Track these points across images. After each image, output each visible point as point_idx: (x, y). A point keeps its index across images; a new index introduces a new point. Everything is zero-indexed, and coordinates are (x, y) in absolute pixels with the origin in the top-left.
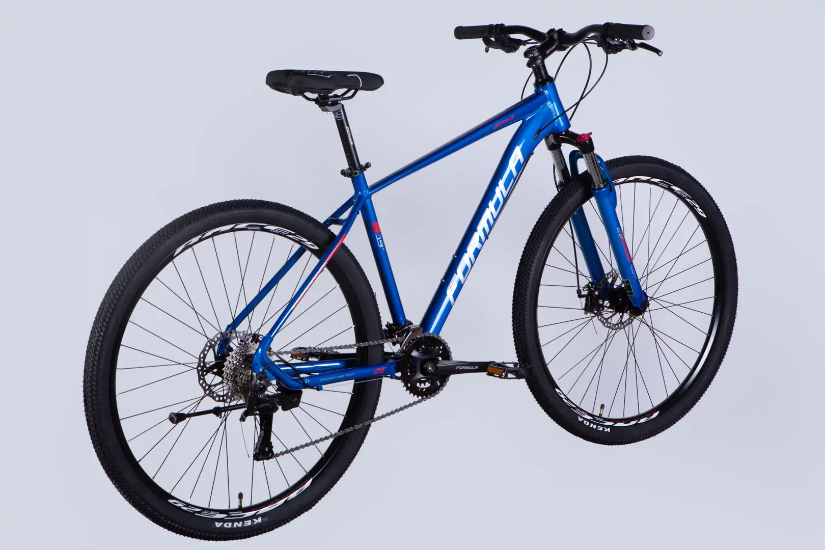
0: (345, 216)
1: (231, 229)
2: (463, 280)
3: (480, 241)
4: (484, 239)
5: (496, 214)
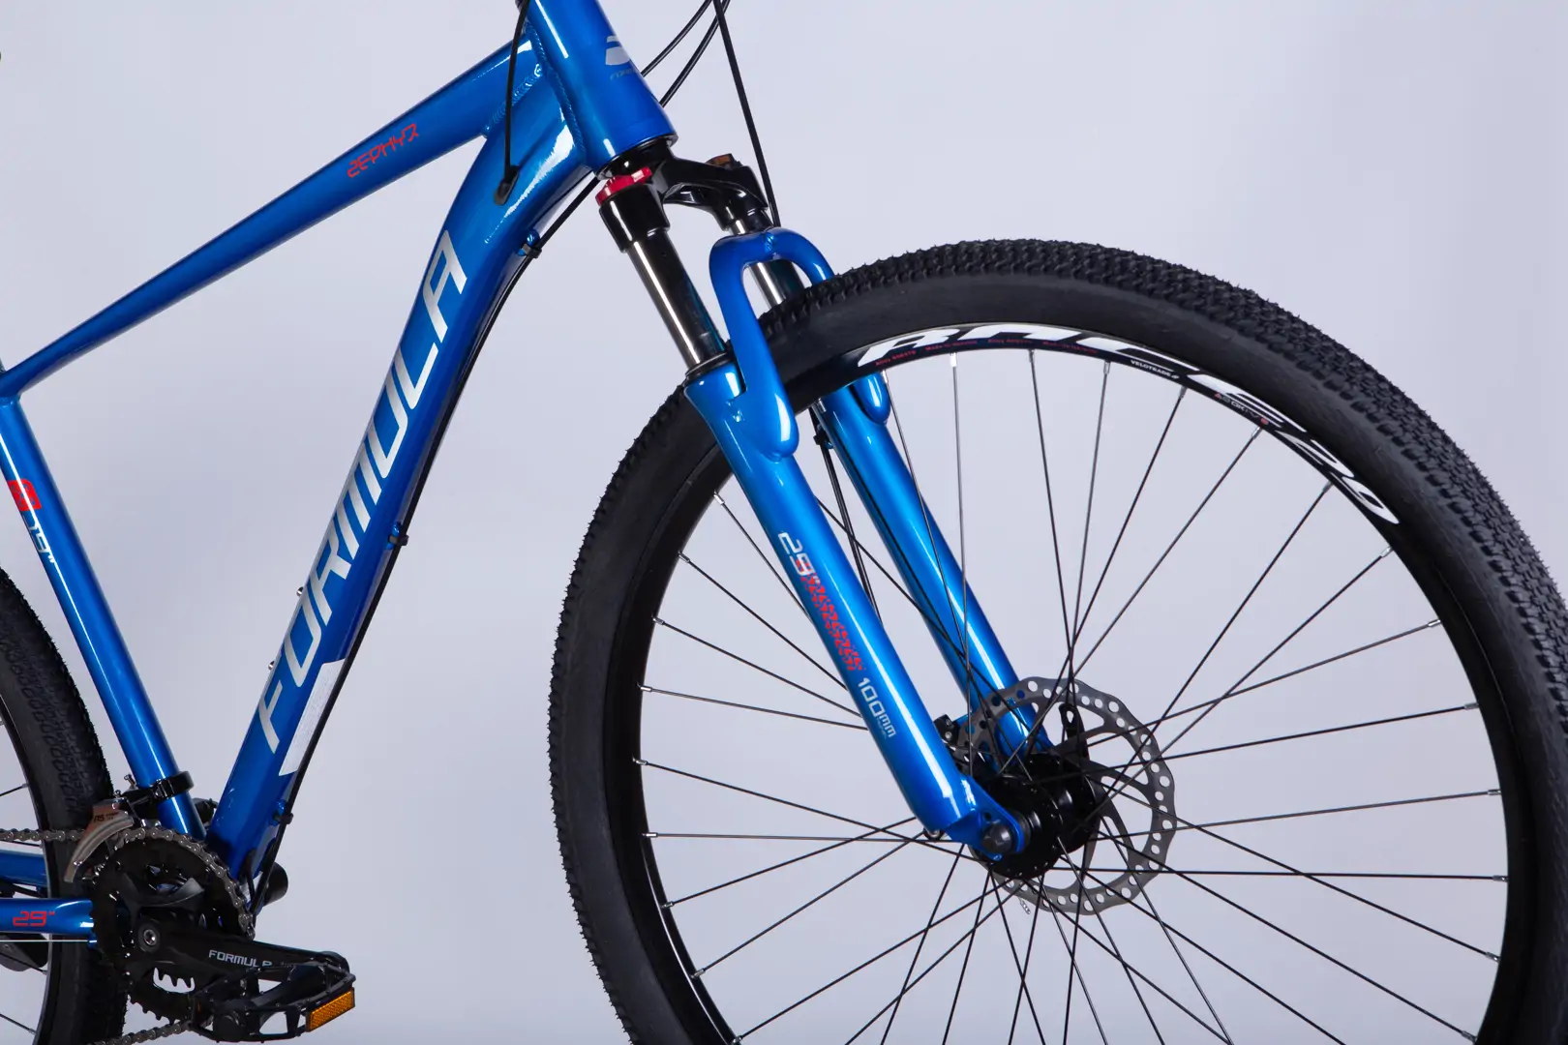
2: (299, 675)
3: (343, 552)
4: (353, 547)
5: (386, 464)
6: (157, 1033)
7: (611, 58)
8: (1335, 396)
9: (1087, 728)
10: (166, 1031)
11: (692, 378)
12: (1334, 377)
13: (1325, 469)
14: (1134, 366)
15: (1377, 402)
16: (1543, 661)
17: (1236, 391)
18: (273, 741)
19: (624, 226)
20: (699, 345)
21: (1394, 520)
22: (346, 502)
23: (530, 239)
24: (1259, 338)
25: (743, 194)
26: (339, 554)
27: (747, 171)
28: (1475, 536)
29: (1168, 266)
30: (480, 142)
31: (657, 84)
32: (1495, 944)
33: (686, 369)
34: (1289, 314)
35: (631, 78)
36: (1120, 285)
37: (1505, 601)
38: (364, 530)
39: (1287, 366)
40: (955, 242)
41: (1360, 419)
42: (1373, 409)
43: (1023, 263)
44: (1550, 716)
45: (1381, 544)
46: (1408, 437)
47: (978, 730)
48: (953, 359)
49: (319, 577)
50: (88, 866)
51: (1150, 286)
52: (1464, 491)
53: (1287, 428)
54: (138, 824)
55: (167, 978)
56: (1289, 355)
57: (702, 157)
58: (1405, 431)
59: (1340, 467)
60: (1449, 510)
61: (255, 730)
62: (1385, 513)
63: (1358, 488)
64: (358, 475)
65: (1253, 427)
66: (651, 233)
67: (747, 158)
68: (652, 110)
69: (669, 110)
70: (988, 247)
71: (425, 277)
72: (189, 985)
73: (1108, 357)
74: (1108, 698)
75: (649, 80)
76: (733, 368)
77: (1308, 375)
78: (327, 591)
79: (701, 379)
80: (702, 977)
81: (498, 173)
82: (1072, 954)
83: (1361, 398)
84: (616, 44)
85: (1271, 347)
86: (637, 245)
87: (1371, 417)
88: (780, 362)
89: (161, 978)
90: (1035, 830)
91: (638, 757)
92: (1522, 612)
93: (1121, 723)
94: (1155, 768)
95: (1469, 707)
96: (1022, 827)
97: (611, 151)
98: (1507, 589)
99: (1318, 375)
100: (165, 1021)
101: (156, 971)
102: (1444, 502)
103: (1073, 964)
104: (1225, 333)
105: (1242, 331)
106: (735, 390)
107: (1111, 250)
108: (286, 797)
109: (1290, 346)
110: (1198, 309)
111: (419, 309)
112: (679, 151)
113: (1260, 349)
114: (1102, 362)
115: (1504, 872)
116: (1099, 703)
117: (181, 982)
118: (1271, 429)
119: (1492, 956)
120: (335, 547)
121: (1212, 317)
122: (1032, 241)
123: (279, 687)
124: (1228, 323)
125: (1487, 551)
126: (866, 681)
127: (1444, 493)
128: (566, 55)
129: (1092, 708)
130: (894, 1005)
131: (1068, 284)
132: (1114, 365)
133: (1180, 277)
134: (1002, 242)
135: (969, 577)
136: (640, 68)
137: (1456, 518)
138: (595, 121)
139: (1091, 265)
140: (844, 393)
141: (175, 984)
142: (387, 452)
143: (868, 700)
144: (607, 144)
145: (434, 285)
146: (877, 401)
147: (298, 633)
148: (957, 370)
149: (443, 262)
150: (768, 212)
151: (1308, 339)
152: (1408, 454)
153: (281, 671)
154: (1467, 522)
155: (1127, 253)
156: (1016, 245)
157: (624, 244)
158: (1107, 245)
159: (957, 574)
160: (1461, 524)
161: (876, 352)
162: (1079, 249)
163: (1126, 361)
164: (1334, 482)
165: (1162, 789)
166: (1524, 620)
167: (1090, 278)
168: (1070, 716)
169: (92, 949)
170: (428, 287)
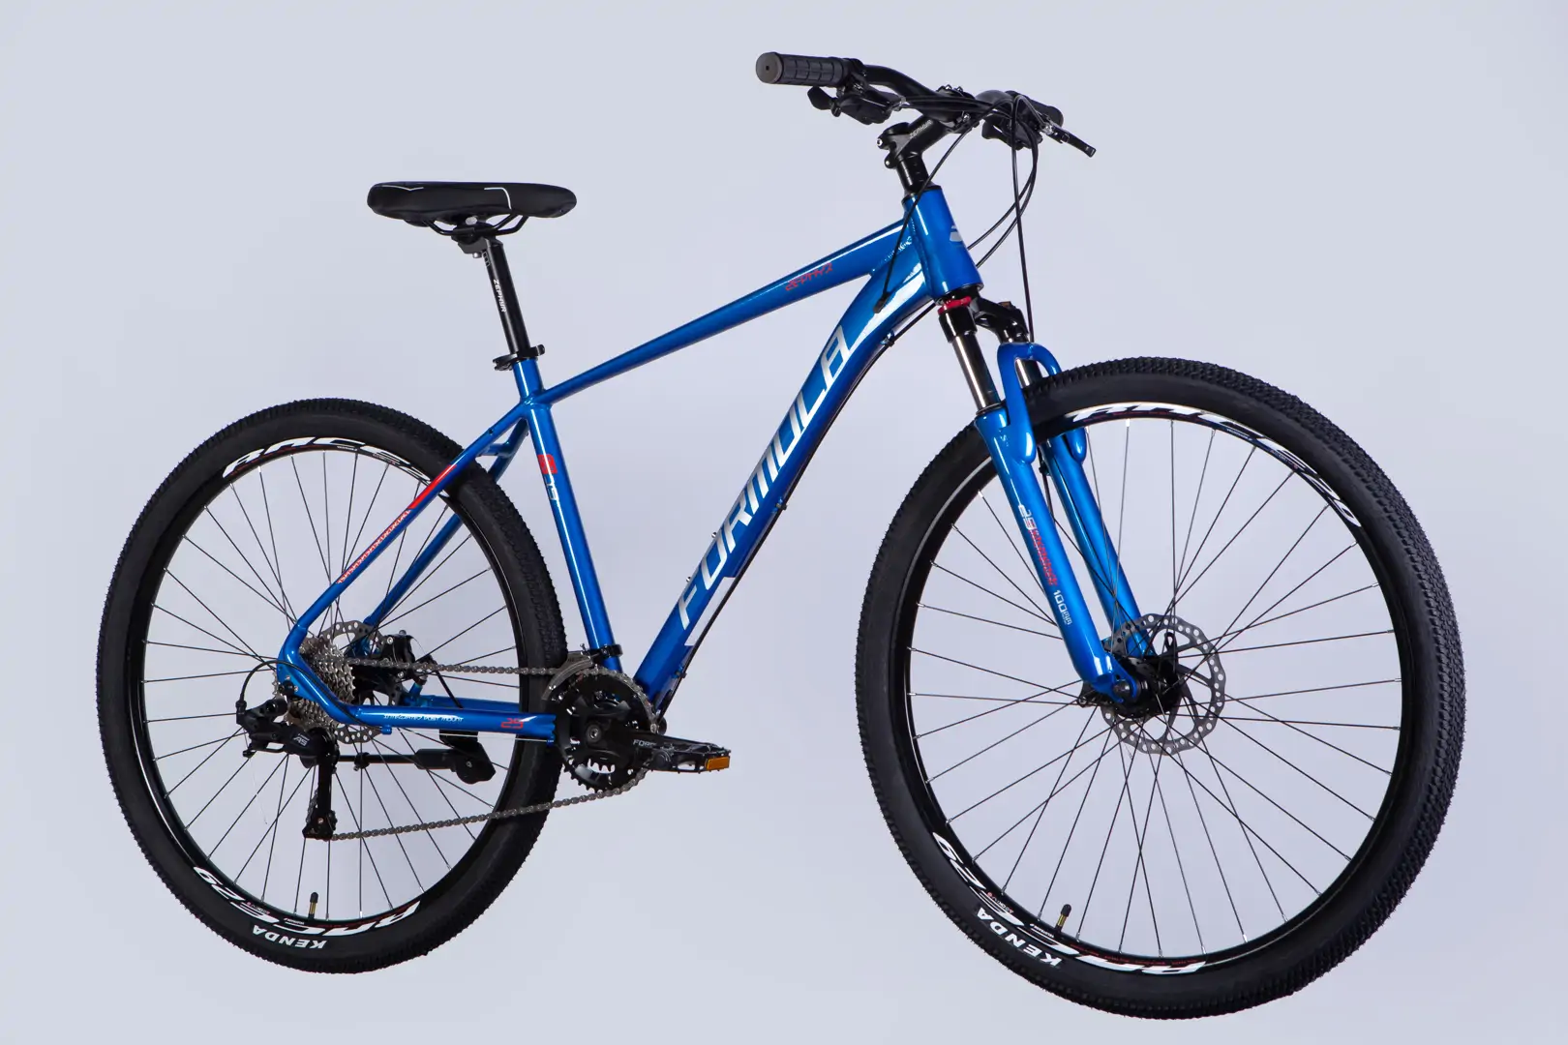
0: (503, 439)
1: (307, 444)
2: (708, 583)
3: (748, 510)
4: (755, 506)
5: (783, 458)
6: (584, 799)
7: (953, 238)
8: (1333, 453)
9: (1179, 645)
10: (592, 797)
11: (980, 415)
12: (1335, 444)
13: (1325, 496)
14: (1229, 432)
15: (1356, 459)
16: (1428, 604)
17: (1282, 449)
18: (685, 622)
19: (952, 327)
20: (986, 397)
21: (1359, 525)
22: (755, 480)
23: (889, 336)
24: (1297, 420)
25: (1015, 324)
26: (745, 510)
27: (1019, 312)
28: (1399, 534)
29: (1253, 379)
30: (867, 278)
31: (976, 255)
32: (1390, 767)
33: (976, 410)
34: (1314, 410)
35: (962, 250)
36: (1225, 385)
37: (1411, 569)
38: (764, 496)
39: (1310, 436)
40: (1137, 357)
41: (1345, 467)
42: (1353, 462)
43: (1173, 370)
44: (1429, 632)
45: (1351, 539)
46: (1382, 494)
47: (1116, 643)
48: (1128, 422)
49: (731, 523)
50: (555, 693)
51: (1242, 387)
52: (1396, 511)
53: (1307, 471)
54: (593, 667)
55: (596, 765)
56: (1312, 430)
57: (996, 300)
58: (1369, 476)
59: (1333, 494)
60: (1388, 520)
61: (675, 614)
62: (1355, 521)
63: (1342, 506)
64: (764, 464)
65: (1290, 470)
66: (966, 333)
67: (1021, 306)
68: (971, 269)
69: (981, 270)
70: (1154, 361)
71: (823, 351)
72: (609, 770)
73: (1215, 426)
74: (1193, 628)
75: (971, 252)
76: (1004, 412)
77: (1320, 441)
78: (734, 532)
79: (985, 415)
80: (931, 783)
81: (879, 294)
82: (1156, 774)
83: (1348, 456)
84: (956, 230)
85: (1303, 426)
86: (958, 339)
87: (1352, 467)
88: (1031, 414)
89: (592, 765)
90: (1143, 690)
91: (910, 646)
92: (1420, 577)
93: (1199, 642)
94: (1216, 669)
95: (1390, 631)
96: (1137, 687)
97: (946, 289)
98: (1406, 547)
99: (1326, 442)
100: (592, 791)
101: (590, 761)
102: (1385, 515)
103: (1156, 780)
104: (1281, 416)
105: (1288, 415)
106: (1004, 423)
107: (1223, 368)
108: (684, 662)
109: (1313, 426)
110: (1266, 402)
111: (817, 369)
112: (984, 294)
113: (1297, 426)
114: (1210, 429)
115: (1399, 725)
116: (1188, 630)
117: (605, 768)
118: (1298, 471)
119: (1388, 772)
120: (744, 505)
121: (1273, 407)
122: (1180, 360)
123: (695, 590)
124: (1281, 410)
125: (1405, 542)
126: (1059, 592)
127: (1386, 510)
128: (927, 233)
129: (1183, 633)
130: (1043, 807)
131: (1196, 383)
132: (1217, 431)
133: (1258, 385)
134: (1163, 359)
135: (1121, 560)
136: (967, 245)
137: (1390, 523)
138: (939, 271)
139: (1211, 374)
140: (1059, 439)
141: (600, 768)
142: (784, 451)
143: (1058, 602)
144: (944, 284)
145: (828, 357)
146: (1079, 450)
147: (712, 557)
148: (1130, 430)
149: (836, 343)
150: (1029, 337)
151: (1323, 424)
152: (1369, 488)
153: (697, 579)
154: (1395, 526)
155: (1231, 370)
156: (1171, 361)
157: (950, 338)
158: (1221, 365)
159: (1115, 557)
160: (1392, 527)
161: (1082, 414)
162: (1206, 366)
163: (1225, 430)
164: (1331, 504)
165: (1219, 682)
166: (1420, 581)
167: (1209, 381)
168: (1170, 639)
169: (548, 746)
170: (824, 358)
